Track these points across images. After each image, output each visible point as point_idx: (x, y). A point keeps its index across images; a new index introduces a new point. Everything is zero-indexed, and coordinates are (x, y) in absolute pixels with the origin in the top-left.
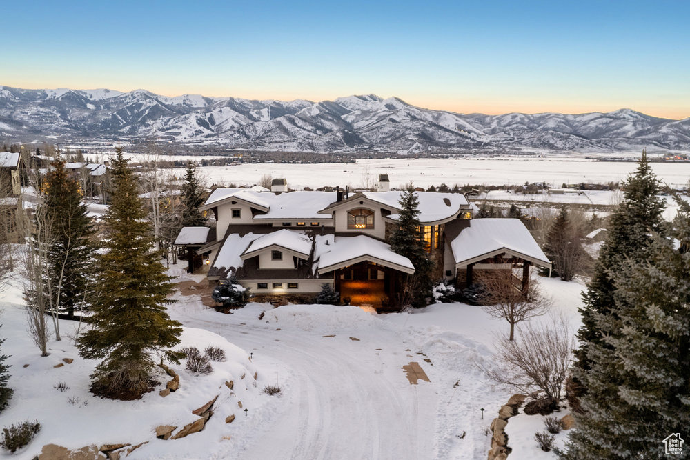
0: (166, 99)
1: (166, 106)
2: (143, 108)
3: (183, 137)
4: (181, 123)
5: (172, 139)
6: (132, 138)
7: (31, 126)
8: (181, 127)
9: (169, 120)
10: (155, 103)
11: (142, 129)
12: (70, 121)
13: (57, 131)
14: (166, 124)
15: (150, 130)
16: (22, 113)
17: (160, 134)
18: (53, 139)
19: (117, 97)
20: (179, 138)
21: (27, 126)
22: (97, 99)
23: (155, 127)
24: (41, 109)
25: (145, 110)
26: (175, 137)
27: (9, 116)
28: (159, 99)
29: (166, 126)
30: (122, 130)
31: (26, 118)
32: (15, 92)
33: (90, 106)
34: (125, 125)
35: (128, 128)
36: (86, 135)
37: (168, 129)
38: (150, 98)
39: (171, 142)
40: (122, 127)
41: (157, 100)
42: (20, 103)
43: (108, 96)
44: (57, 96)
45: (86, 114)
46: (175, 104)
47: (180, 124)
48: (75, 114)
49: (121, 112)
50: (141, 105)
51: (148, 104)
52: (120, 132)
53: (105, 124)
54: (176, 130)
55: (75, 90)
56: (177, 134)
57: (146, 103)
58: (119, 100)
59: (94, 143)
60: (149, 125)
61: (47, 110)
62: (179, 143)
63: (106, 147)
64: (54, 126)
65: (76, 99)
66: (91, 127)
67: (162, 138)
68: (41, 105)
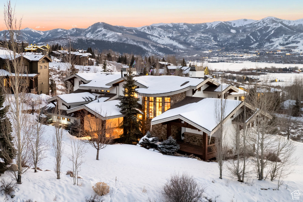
0: (289, 22)
1: (289, 27)
2: (270, 30)
3: (299, 49)
4: (300, 39)
5: (290, 51)
6: (258, 51)
7: (195, 45)
8: (299, 42)
9: (289, 37)
10: (280, 25)
11: (267, 44)
12: (218, 42)
13: (210, 48)
14: (286, 40)
15: (273, 45)
16: (192, 38)
17: (281, 48)
18: (206, 53)
19: (252, 24)
20: (296, 51)
21: (193, 45)
22: (238, 26)
23: (277, 43)
24: (203, 35)
25: (271, 31)
26: (293, 50)
27: (185, 40)
28: (284, 22)
29: (287, 42)
30: (252, 46)
31: (193, 41)
32: (189, 26)
33: (233, 31)
34: (255, 42)
35: (256, 44)
36: (227, 50)
37: (287, 44)
38: (276, 22)
39: (288, 54)
40: (252, 44)
41: (281, 23)
42: (192, 32)
43: (246, 23)
44: (213, 26)
45: (230, 36)
46: (297, 24)
47: (298, 40)
48: (222, 36)
49: (253, 34)
50: (269, 27)
51: (274, 27)
52: (251, 48)
53: (241, 42)
54: (294, 45)
55: (225, 22)
56: (294, 48)
57: (273, 26)
58: (253, 26)
59: (231, 55)
60: (273, 42)
61: (206, 35)
62: (295, 54)
63: (238, 58)
64: (209, 45)
65: (224, 27)
66: (232, 45)
67: (282, 50)
68: (203, 33)
